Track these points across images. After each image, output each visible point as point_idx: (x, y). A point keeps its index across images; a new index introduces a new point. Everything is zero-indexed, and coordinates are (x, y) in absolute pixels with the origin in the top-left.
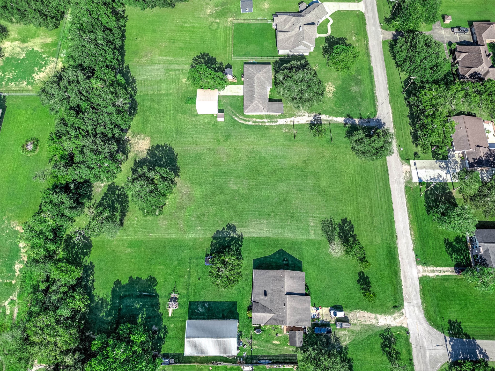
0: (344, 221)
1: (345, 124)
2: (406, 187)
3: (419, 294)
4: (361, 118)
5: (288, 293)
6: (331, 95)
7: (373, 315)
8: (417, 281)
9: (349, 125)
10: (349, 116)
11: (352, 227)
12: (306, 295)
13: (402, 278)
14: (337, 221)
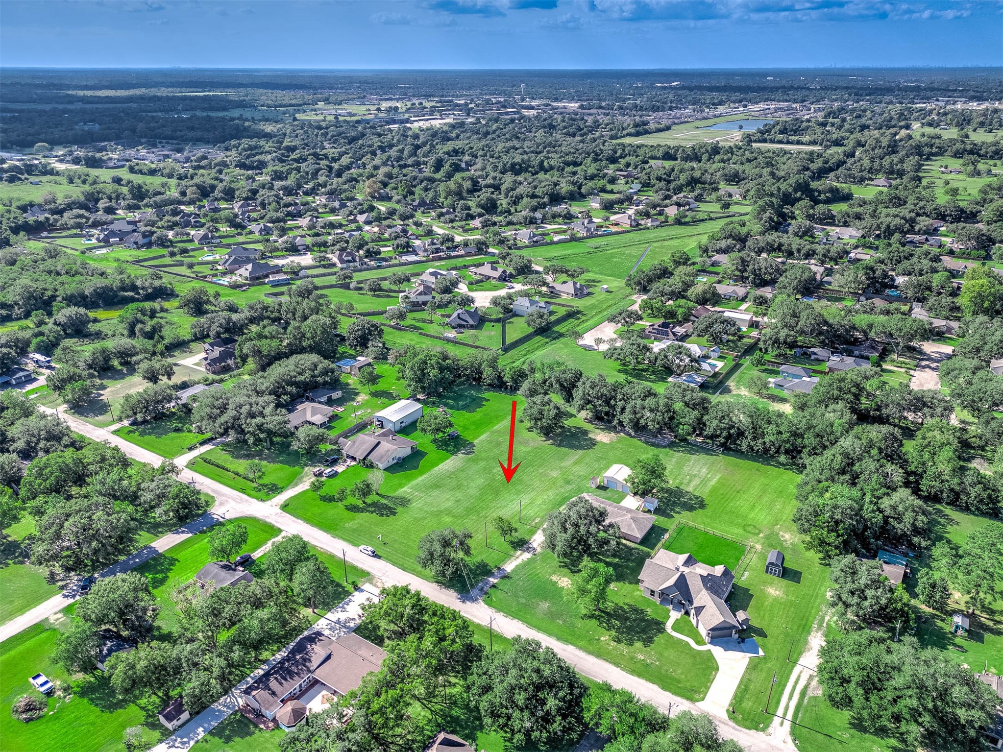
0: (394, 514)
1: (499, 568)
2: (368, 574)
3: (274, 523)
4: (494, 586)
5: (379, 443)
6: (554, 578)
7: (300, 491)
8: (282, 528)
9: (495, 571)
10: (506, 577)
11: (382, 515)
12: (364, 459)
13: (300, 521)
14: (399, 509)
